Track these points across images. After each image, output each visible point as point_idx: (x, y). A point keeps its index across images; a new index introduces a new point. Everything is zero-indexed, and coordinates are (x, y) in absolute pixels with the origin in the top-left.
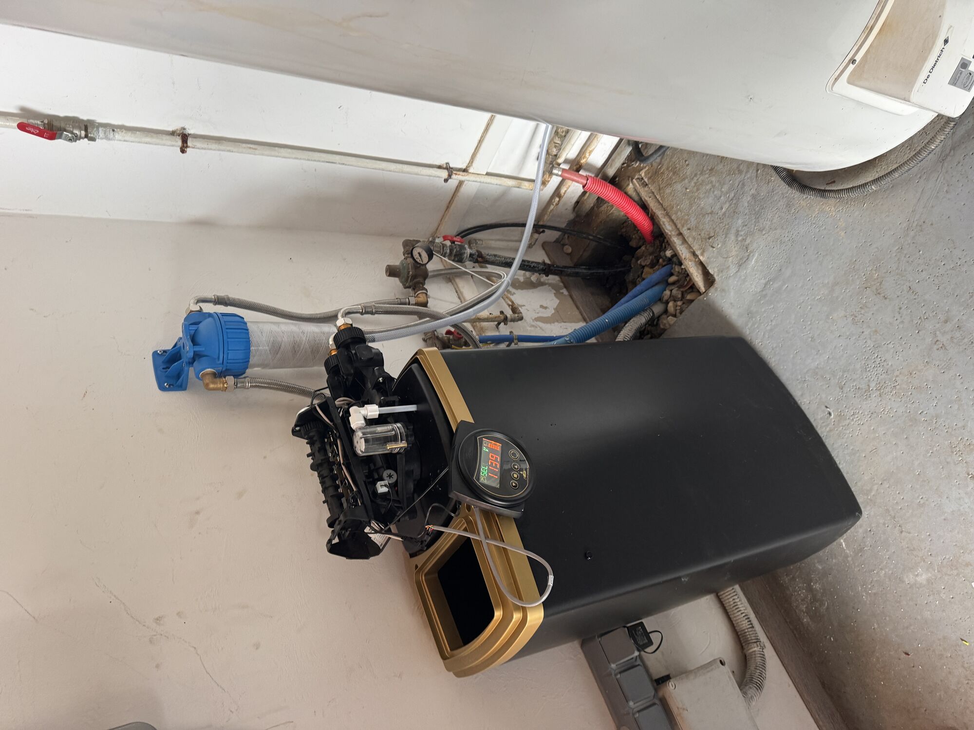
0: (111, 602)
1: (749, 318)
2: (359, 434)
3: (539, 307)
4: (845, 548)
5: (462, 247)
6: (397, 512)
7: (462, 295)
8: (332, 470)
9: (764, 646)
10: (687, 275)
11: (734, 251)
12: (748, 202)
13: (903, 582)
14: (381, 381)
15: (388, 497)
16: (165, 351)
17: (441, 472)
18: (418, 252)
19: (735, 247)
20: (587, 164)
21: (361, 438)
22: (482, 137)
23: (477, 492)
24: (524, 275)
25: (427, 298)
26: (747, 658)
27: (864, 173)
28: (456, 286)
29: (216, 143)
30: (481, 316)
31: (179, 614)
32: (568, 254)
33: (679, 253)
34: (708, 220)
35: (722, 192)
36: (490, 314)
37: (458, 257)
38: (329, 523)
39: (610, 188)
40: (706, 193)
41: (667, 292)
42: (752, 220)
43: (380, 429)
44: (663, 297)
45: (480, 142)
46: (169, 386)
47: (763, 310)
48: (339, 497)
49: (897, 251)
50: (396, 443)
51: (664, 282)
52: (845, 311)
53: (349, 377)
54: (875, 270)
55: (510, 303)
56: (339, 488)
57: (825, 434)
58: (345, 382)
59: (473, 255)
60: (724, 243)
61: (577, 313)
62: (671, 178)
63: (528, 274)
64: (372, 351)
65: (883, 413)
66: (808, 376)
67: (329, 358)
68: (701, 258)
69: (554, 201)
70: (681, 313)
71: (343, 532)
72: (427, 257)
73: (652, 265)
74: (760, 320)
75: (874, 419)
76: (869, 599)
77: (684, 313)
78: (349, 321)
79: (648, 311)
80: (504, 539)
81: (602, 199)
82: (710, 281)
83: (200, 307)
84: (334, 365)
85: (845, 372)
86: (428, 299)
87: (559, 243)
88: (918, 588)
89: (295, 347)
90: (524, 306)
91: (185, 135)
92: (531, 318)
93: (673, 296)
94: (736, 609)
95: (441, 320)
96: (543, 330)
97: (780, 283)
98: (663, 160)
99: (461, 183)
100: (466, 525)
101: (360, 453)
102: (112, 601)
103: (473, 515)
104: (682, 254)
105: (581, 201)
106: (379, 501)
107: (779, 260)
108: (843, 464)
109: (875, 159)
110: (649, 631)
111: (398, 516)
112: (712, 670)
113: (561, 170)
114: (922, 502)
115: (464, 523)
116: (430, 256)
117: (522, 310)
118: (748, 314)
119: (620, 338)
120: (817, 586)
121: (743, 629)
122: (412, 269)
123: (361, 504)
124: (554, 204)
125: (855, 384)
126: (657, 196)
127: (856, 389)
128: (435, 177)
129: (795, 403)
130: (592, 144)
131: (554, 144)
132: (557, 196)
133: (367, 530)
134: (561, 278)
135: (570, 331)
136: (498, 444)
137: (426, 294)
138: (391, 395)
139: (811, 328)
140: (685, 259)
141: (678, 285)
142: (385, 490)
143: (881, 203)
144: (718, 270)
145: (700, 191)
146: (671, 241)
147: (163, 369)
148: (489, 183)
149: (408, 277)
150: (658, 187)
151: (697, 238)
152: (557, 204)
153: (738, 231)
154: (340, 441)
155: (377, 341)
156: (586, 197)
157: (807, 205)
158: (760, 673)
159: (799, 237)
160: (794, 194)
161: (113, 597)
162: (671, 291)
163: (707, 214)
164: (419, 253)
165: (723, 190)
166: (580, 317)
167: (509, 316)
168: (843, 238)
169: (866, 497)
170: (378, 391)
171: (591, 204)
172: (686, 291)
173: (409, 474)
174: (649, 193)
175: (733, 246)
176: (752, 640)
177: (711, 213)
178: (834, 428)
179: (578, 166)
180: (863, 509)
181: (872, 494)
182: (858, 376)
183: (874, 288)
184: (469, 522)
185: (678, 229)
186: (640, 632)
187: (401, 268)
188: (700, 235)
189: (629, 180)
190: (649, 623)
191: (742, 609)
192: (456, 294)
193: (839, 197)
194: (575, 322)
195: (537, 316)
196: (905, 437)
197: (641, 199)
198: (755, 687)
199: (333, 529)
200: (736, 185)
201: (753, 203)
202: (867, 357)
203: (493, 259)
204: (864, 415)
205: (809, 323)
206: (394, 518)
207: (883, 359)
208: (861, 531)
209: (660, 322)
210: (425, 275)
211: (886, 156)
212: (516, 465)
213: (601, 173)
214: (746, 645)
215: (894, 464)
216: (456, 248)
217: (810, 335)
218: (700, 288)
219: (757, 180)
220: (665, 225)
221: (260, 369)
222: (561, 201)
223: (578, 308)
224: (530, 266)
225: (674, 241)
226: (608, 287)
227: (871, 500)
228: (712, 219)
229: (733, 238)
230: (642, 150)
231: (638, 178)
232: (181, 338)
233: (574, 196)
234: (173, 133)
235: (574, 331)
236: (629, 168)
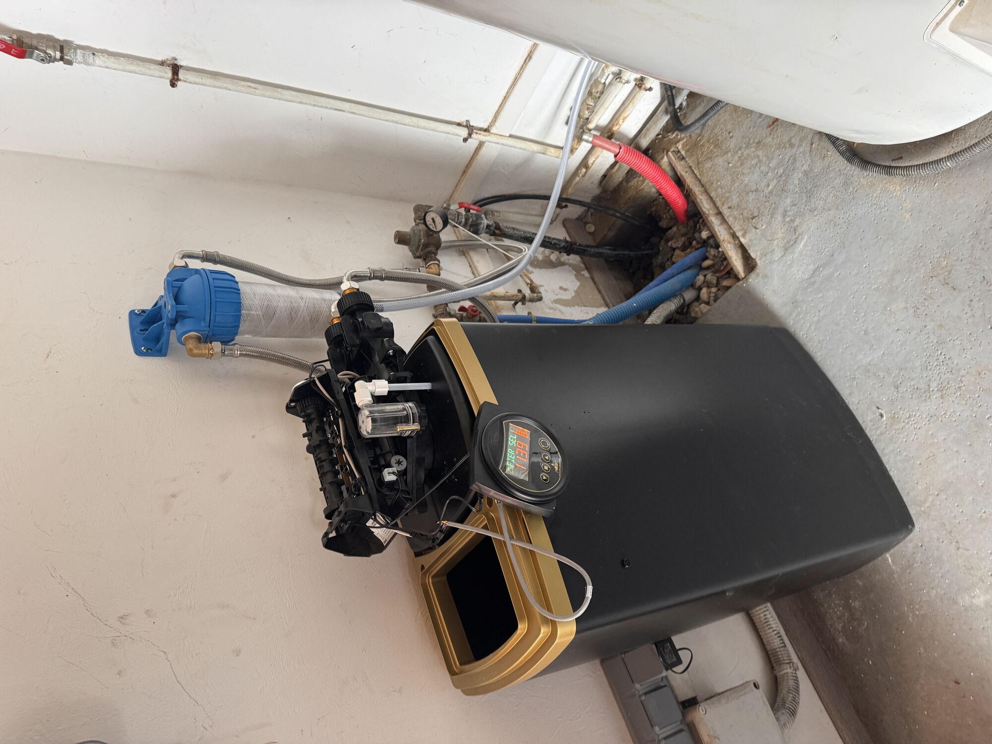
0: (67, 596)
1: (794, 308)
2: (366, 412)
3: (558, 288)
4: (891, 564)
5: (478, 217)
6: (406, 504)
7: (477, 270)
8: (331, 453)
9: (798, 668)
10: (724, 258)
11: (780, 231)
12: (799, 179)
13: (957, 603)
14: (391, 354)
15: (395, 487)
16: (143, 311)
17: (458, 461)
18: (432, 217)
19: (781, 229)
20: (620, 133)
21: (368, 417)
22: (508, 93)
23: (503, 484)
24: (543, 252)
25: (439, 270)
26: (778, 680)
27: (938, 149)
28: (470, 260)
29: (211, 78)
30: (497, 293)
31: (147, 612)
32: (590, 233)
33: (716, 234)
34: (752, 198)
35: (770, 168)
36: (507, 292)
37: (475, 228)
38: (326, 513)
39: (644, 159)
40: (750, 168)
41: (701, 278)
42: (802, 199)
43: (390, 408)
44: (695, 284)
45: (506, 98)
46: (147, 351)
47: (810, 299)
48: (339, 484)
49: (971, 237)
50: (406, 425)
51: (698, 267)
52: (906, 302)
53: (353, 349)
54: (944, 257)
55: (529, 282)
56: (339, 474)
57: (875, 438)
58: (349, 355)
59: (491, 226)
60: (769, 224)
61: (598, 297)
62: (711, 151)
63: (547, 251)
64: (381, 320)
65: (944, 416)
66: (859, 374)
67: (330, 327)
68: (742, 240)
69: (581, 173)
70: (715, 301)
71: (342, 525)
72: (442, 223)
73: (684, 248)
74: (806, 309)
75: (933, 422)
76: (916, 621)
77: (719, 301)
78: (356, 285)
79: (679, 297)
80: (531, 539)
81: (635, 171)
82: (751, 266)
83: (186, 262)
84: (336, 335)
85: (902, 369)
86: (441, 271)
87: (581, 220)
88: (974, 611)
89: (292, 314)
90: (542, 286)
91: (176, 65)
92: (550, 299)
93: (707, 282)
94: (768, 625)
95: (458, 292)
96: (562, 313)
97: (831, 270)
98: (704, 131)
99: (481, 144)
100: (486, 521)
101: (366, 434)
102: (69, 596)
103: (496, 511)
104: (721, 235)
105: (609, 174)
106: (385, 491)
107: (832, 244)
108: (894, 471)
109: (951, 132)
110: (677, 647)
111: (407, 509)
112: (745, 693)
113: (592, 136)
114: (984, 516)
115: (484, 519)
116: (446, 223)
117: (541, 290)
118: (793, 303)
119: (649, 321)
120: (856, 604)
121: (775, 647)
122: (423, 237)
123: (365, 493)
124: (581, 175)
125: (913, 384)
126: (694, 171)
127: (914, 389)
128: (454, 134)
129: (843, 401)
130: (627, 110)
131: (586, 106)
132: (584, 167)
133: (370, 523)
134: (582, 258)
135: (591, 316)
136: (526, 430)
137: (439, 265)
138: (402, 371)
139: (865, 321)
140: (723, 240)
141: (713, 270)
142: (393, 478)
143: (955, 183)
144: (761, 254)
145: (745, 166)
146: (708, 221)
147: (141, 330)
148: (511, 147)
149: (419, 245)
150: (696, 160)
151: (738, 218)
152: (584, 176)
153: (786, 211)
154: (342, 420)
155: (385, 311)
156: (614, 170)
157: (867, 183)
158: (793, 697)
159: (856, 219)
160: (854, 171)
161: (70, 590)
162: (705, 276)
163: (751, 191)
164: (433, 219)
165: (771, 165)
166: (602, 301)
167: (527, 295)
168: (908, 221)
169: (918, 508)
170: (387, 365)
171: (620, 178)
172: (722, 277)
173: (419, 462)
174: (686, 167)
175: (780, 228)
176: (784, 660)
177: (755, 191)
178: (886, 431)
179: (610, 133)
180: (915, 522)
181: (927, 505)
182: (917, 375)
183: (941, 277)
184: (491, 520)
185: (717, 208)
186: (668, 650)
187: (412, 234)
188: (742, 214)
189: (664, 152)
190: (678, 640)
191: (774, 626)
192: (470, 269)
193: (907, 174)
194: (597, 307)
195: (556, 297)
196: (969, 444)
197: (676, 174)
198: (788, 713)
199: (330, 521)
200: (787, 160)
201: (804, 180)
202: (929, 354)
203: (511, 232)
204: (921, 418)
205: (863, 314)
206: (401, 511)
207: (947, 357)
208: (910, 545)
209: (691, 309)
210: (438, 245)
211: (964, 129)
212: (547, 456)
213: (634, 143)
214: (777, 665)
215: (953, 474)
216: (472, 217)
217: (864, 328)
218: (739, 273)
219: (810, 156)
220: (702, 203)
221: (250, 336)
222: (587, 173)
223: (600, 291)
224: (551, 243)
225: (712, 220)
226: (631, 271)
227: (924, 512)
228: (757, 197)
229: (779, 218)
230: (681, 118)
231: (674, 151)
232: (162, 296)
233: (602, 169)
234: (162, 63)
235: (596, 316)
236: (665, 139)
